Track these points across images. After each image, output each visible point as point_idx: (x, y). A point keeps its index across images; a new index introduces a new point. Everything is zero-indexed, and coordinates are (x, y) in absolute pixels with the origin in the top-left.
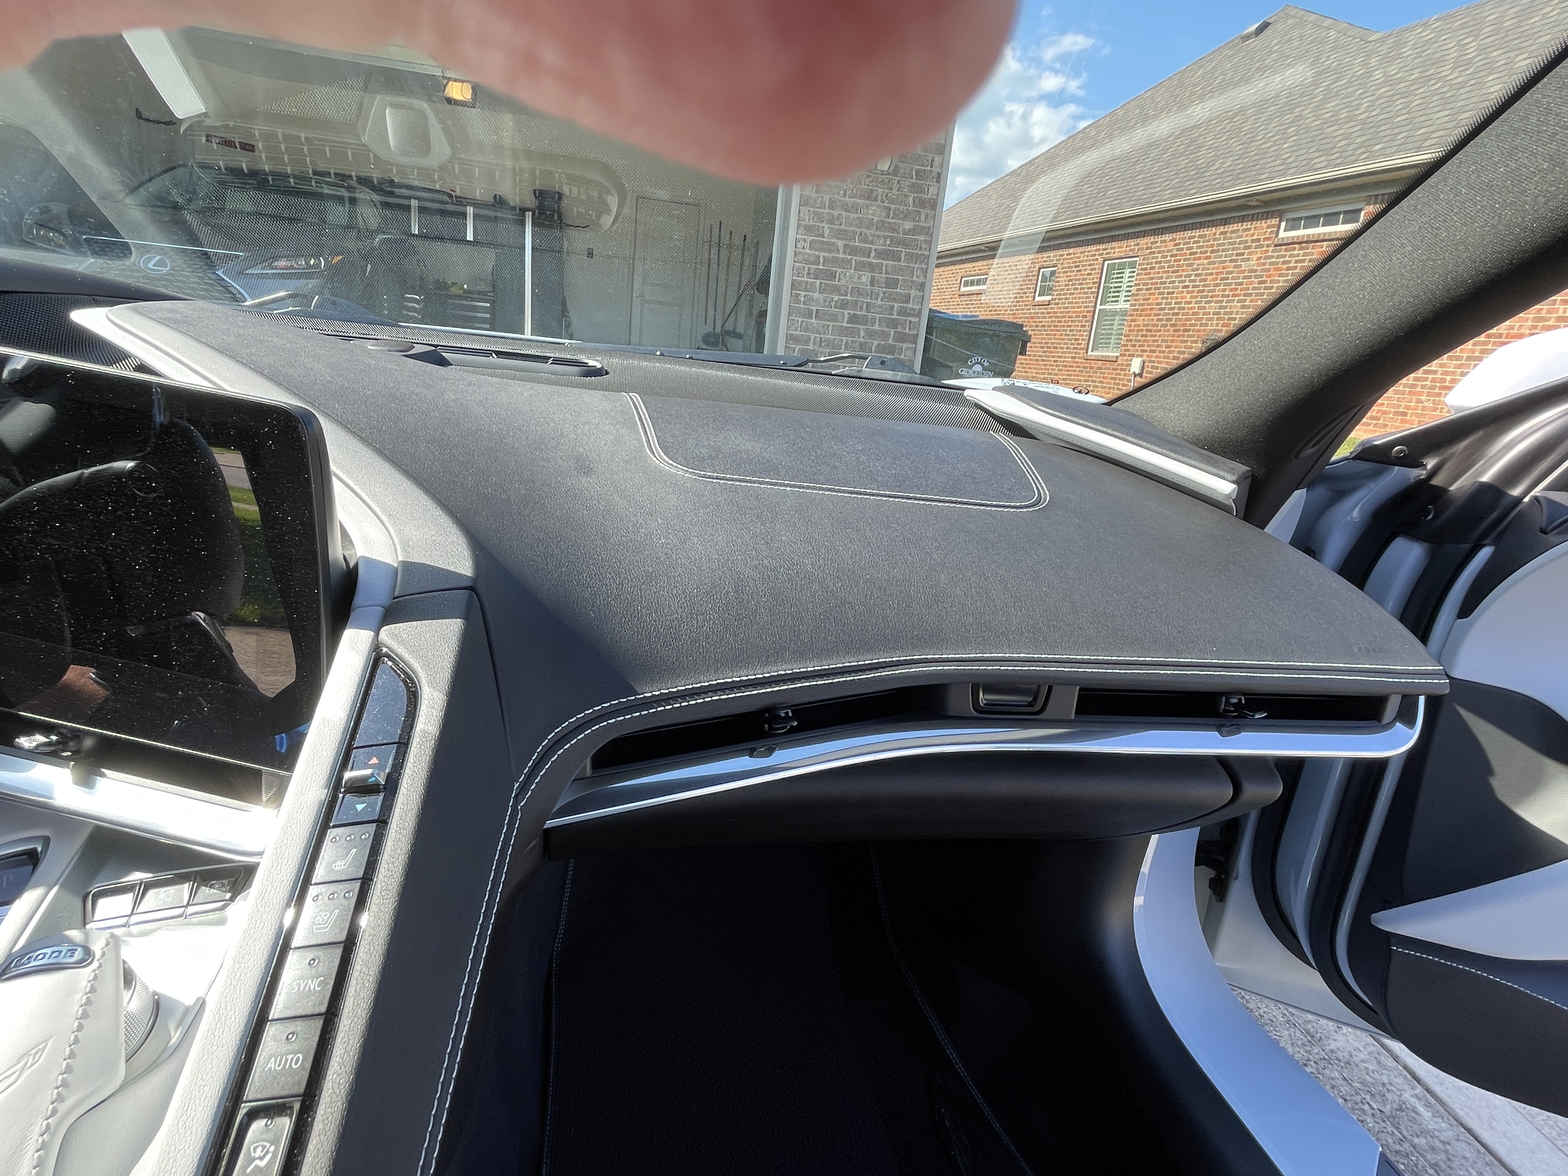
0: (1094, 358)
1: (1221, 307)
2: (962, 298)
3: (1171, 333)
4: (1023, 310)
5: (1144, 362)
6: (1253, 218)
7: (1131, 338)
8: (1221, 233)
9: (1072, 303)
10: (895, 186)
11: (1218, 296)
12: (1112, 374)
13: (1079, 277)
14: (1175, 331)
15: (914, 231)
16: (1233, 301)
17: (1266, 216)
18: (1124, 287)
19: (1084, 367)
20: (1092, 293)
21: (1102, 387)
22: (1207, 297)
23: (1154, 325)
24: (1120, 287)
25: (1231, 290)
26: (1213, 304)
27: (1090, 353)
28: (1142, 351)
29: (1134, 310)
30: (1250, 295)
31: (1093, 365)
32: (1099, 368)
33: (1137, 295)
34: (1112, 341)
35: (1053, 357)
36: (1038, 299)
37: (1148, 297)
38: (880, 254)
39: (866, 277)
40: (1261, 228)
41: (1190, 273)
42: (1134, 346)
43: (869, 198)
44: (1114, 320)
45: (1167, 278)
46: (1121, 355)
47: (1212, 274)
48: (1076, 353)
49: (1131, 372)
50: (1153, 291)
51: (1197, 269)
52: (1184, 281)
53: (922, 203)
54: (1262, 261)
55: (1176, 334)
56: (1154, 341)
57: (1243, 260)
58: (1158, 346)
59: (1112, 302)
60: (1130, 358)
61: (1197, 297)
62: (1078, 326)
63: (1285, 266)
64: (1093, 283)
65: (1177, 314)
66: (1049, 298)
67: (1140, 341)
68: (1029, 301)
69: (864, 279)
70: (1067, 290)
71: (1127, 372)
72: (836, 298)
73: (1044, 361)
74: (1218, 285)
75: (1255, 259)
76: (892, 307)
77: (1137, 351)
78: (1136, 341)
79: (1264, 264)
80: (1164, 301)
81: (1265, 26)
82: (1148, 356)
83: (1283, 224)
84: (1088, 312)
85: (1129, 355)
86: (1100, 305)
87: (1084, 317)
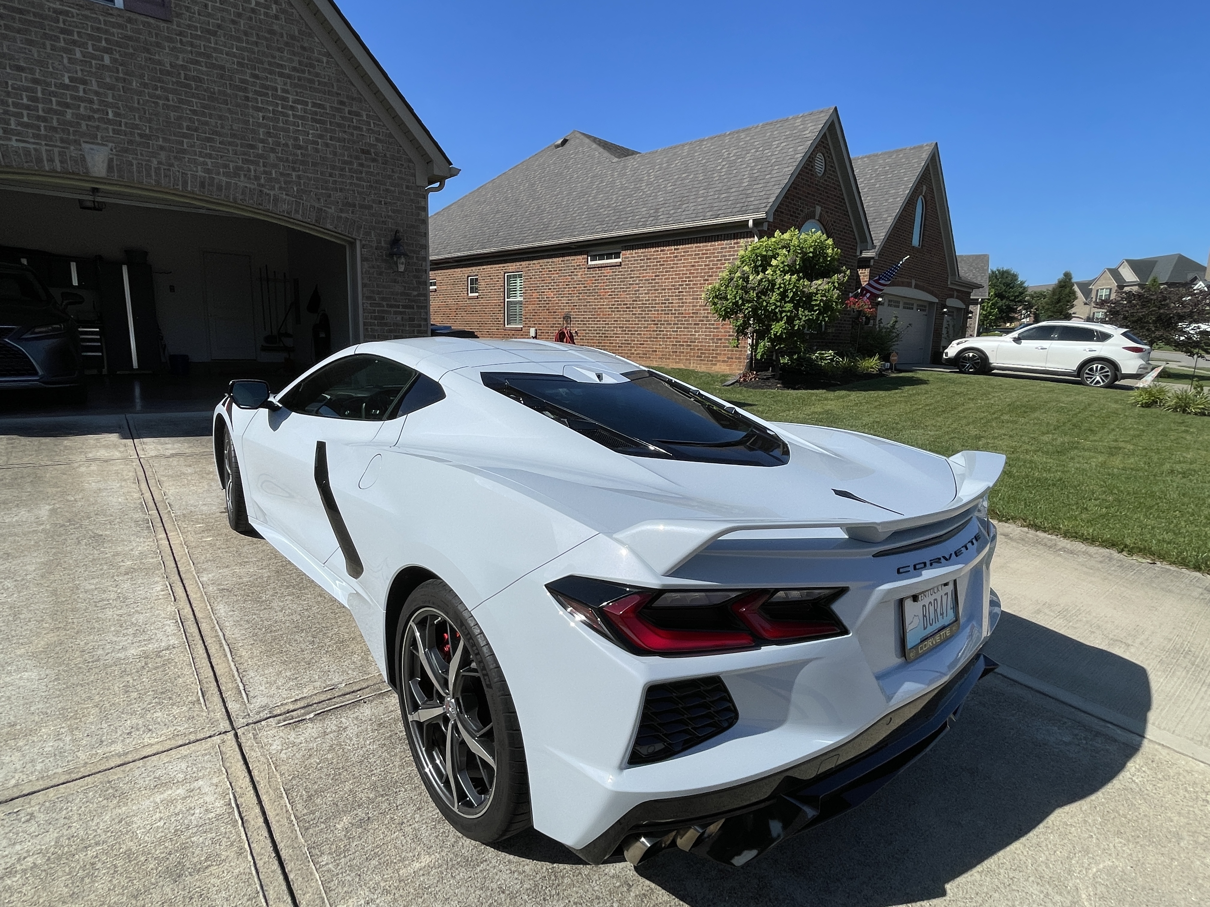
0: (509, 329)
1: (569, 300)
3: (547, 314)
4: (462, 301)
5: (537, 330)
6: (575, 254)
7: (527, 317)
8: (562, 261)
9: (490, 297)
10: (407, 276)
11: (566, 294)
13: (492, 282)
14: (549, 312)
15: (418, 295)
16: (574, 297)
17: (581, 254)
18: (518, 289)
19: (505, 334)
20: (501, 291)
22: (561, 294)
23: (538, 310)
24: (516, 288)
25: (572, 291)
26: (564, 298)
27: (506, 326)
28: (535, 324)
29: (525, 301)
30: (581, 293)
31: (509, 333)
32: (513, 335)
33: (526, 293)
34: (517, 318)
35: (485, 329)
36: (470, 295)
37: (532, 294)
38: (404, 307)
39: (399, 318)
40: (580, 259)
41: (551, 281)
42: (530, 321)
43: (395, 282)
44: (516, 307)
45: (540, 284)
46: (524, 326)
47: (561, 282)
48: (498, 326)
49: (531, 336)
50: (534, 291)
51: (554, 280)
52: (548, 286)
53: (419, 283)
54: (583, 276)
55: (550, 314)
56: (539, 318)
57: (575, 275)
58: (542, 321)
59: (513, 296)
60: (528, 328)
61: (556, 294)
62: (497, 310)
64: (501, 286)
65: (548, 304)
66: (477, 294)
67: (532, 318)
68: (465, 296)
69: (398, 319)
70: (487, 289)
71: (529, 336)
72: (386, 328)
74: (565, 288)
75: (580, 275)
76: (414, 330)
77: (532, 324)
78: (530, 318)
80: (540, 296)
81: (565, 142)
82: (538, 327)
83: (589, 258)
84: (501, 302)
85: (528, 326)
86: (507, 298)
87: (499, 305)
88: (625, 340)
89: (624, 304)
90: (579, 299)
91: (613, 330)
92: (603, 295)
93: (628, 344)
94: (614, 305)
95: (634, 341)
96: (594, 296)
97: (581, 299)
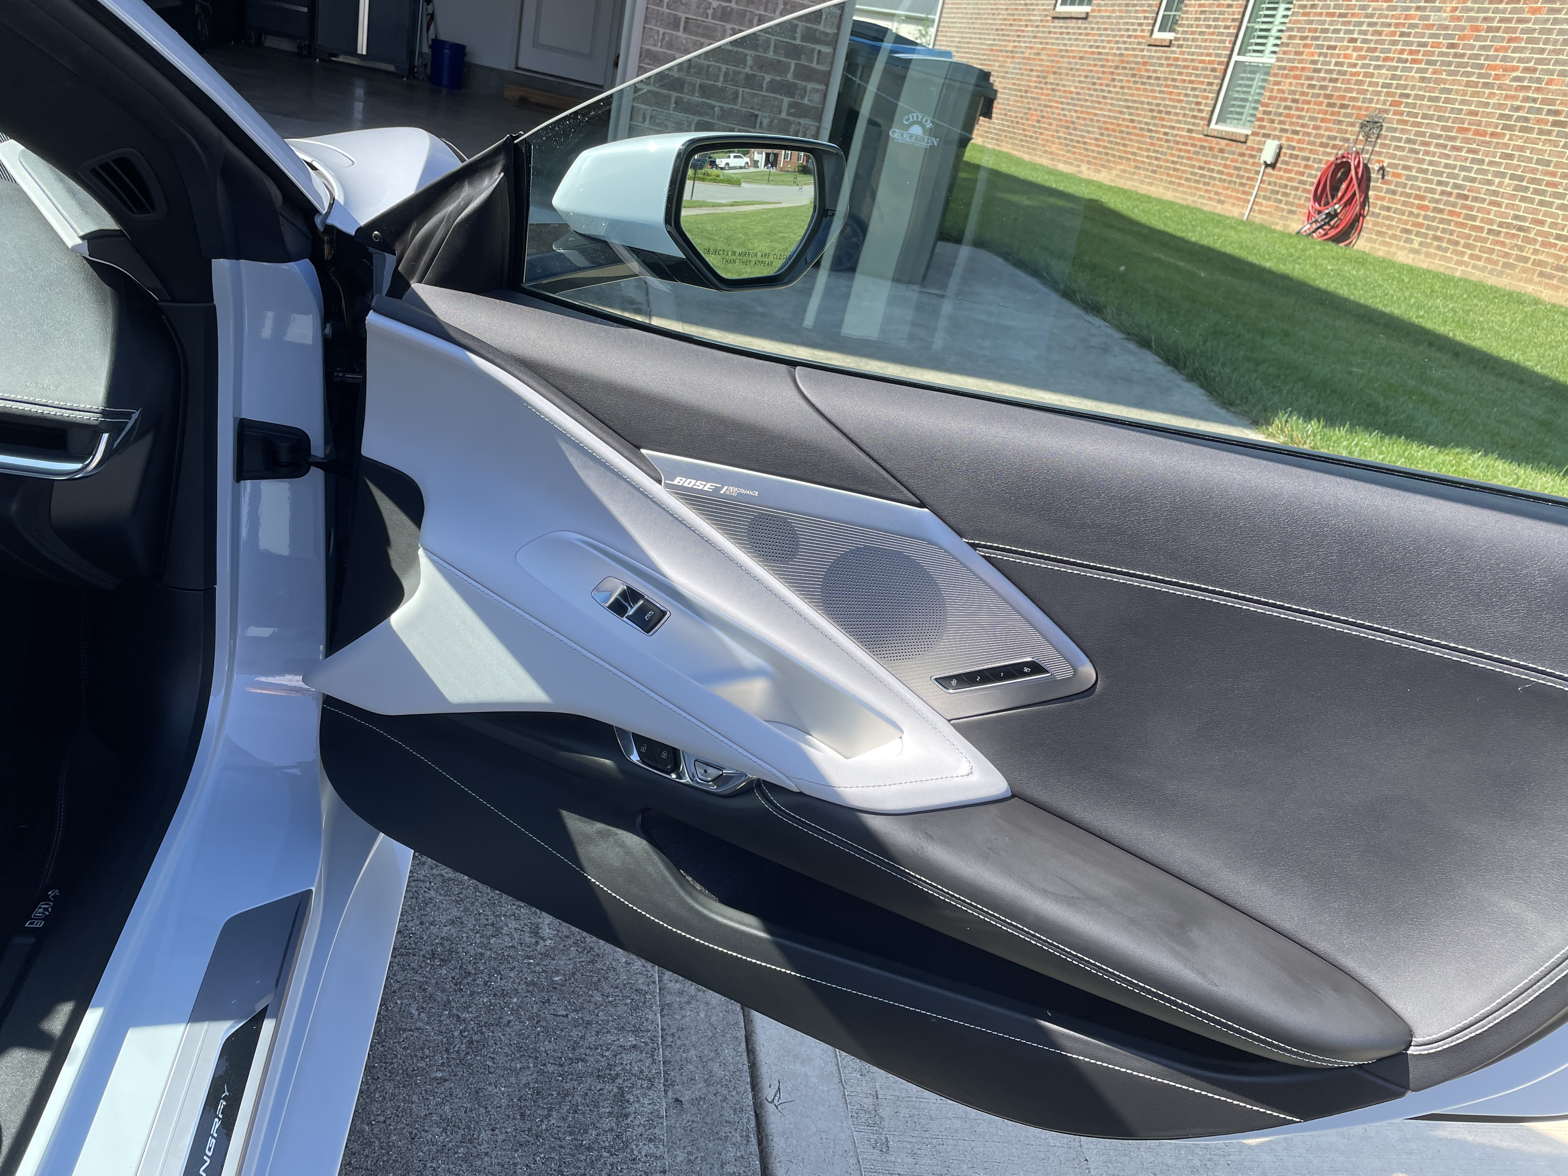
0: (1216, 134)
1: (1394, 77)
2: (1057, 23)
3: (1324, 107)
4: (1134, 49)
5: (1281, 148)
7: (1270, 109)
9: (1200, 47)
11: (1392, 59)
12: (1236, 161)
13: (1215, 9)
14: (1329, 105)
16: (1410, 69)
18: (1274, 33)
19: (1202, 147)
20: (1229, 35)
21: (1220, 180)
22: (1377, 59)
23: (1303, 94)
24: (1268, 30)
25: (1411, 52)
26: (1384, 71)
27: (1213, 125)
28: (1283, 130)
29: (1280, 68)
30: (1434, 63)
31: (1213, 145)
32: (1221, 151)
33: (1288, 45)
34: (1245, 111)
35: (1163, 126)
36: (1156, 35)
37: (1302, 50)
41: (1362, 20)
42: (1272, 121)
44: (1253, 79)
45: (1332, 23)
46: (1254, 134)
47: (1389, 25)
48: (1194, 124)
49: (1262, 161)
50: (1309, 42)
51: (1372, 16)
52: (1352, 32)
54: (1457, 14)
55: (1330, 109)
56: (1300, 117)
58: (1303, 126)
59: (1255, 51)
60: (1263, 139)
61: (1364, 58)
62: (1203, 83)
63: (1485, 25)
64: (1233, 20)
65: (1336, 81)
66: (1171, 35)
67: (1280, 115)
68: (1143, 37)
70: (1197, 26)
71: (1257, 161)
73: (1150, 131)
74: (1395, 43)
75: (1448, 9)
77: (1275, 129)
78: (1276, 114)
79: (1459, 19)
80: (1321, 59)
82: (1288, 139)
84: (1219, 63)
85: (1265, 135)
86: (1239, 54)
87: (1214, 70)
88: (1516, 217)
89: (1549, 112)
90: (1423, 79)
91: (1490, 183)
92: (1497, 77)
93: (1520, 229)
94: (1518, 109)
95: (1542, 223)
96: (1469, 74)
97: (1429, 80)
